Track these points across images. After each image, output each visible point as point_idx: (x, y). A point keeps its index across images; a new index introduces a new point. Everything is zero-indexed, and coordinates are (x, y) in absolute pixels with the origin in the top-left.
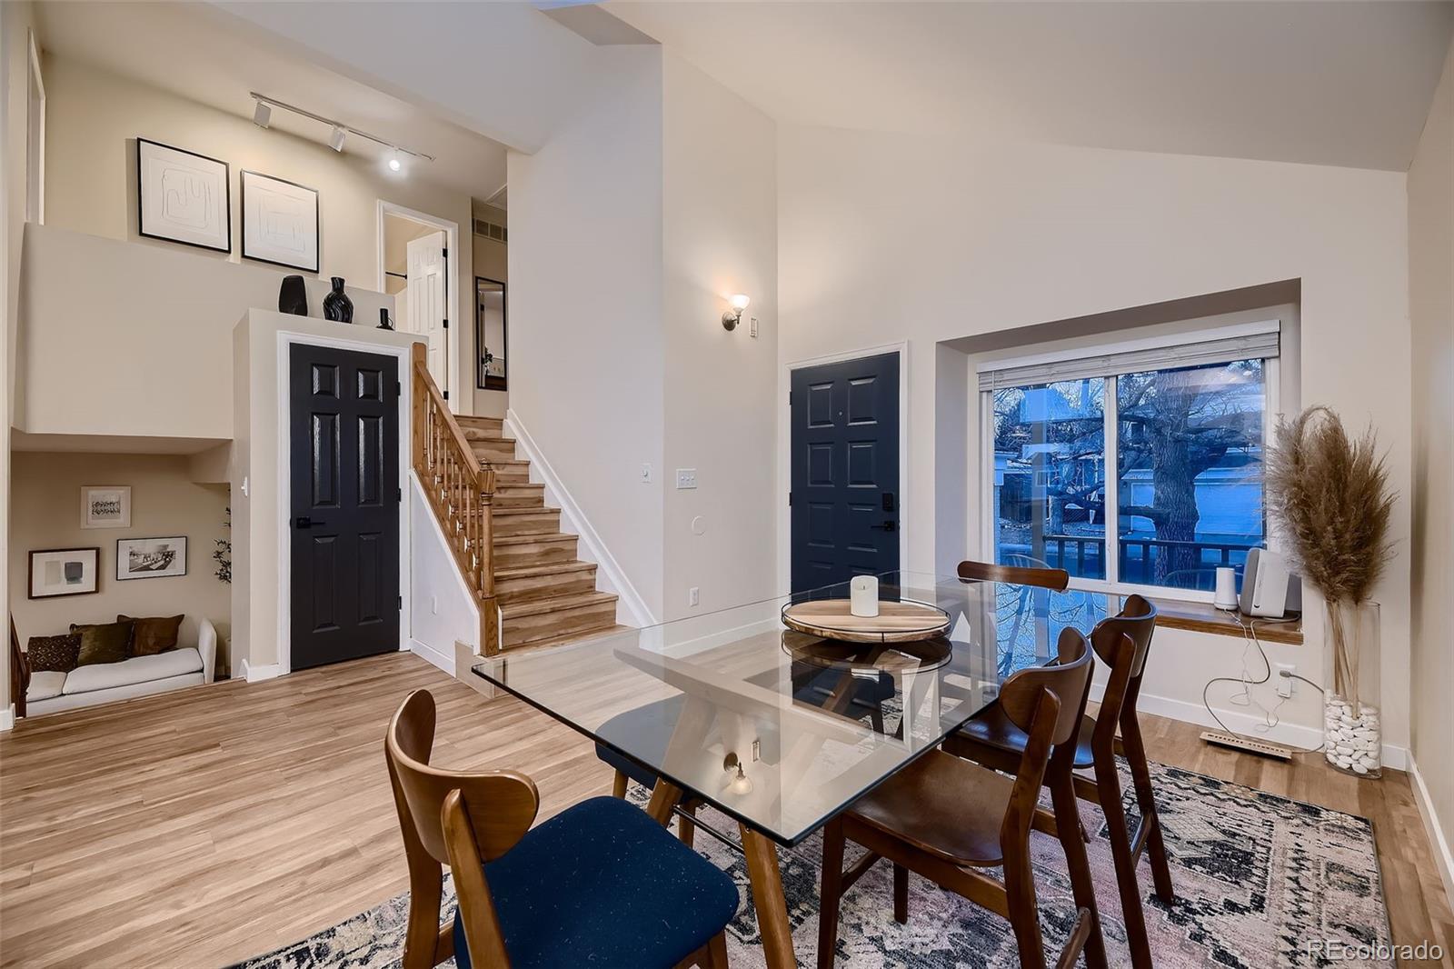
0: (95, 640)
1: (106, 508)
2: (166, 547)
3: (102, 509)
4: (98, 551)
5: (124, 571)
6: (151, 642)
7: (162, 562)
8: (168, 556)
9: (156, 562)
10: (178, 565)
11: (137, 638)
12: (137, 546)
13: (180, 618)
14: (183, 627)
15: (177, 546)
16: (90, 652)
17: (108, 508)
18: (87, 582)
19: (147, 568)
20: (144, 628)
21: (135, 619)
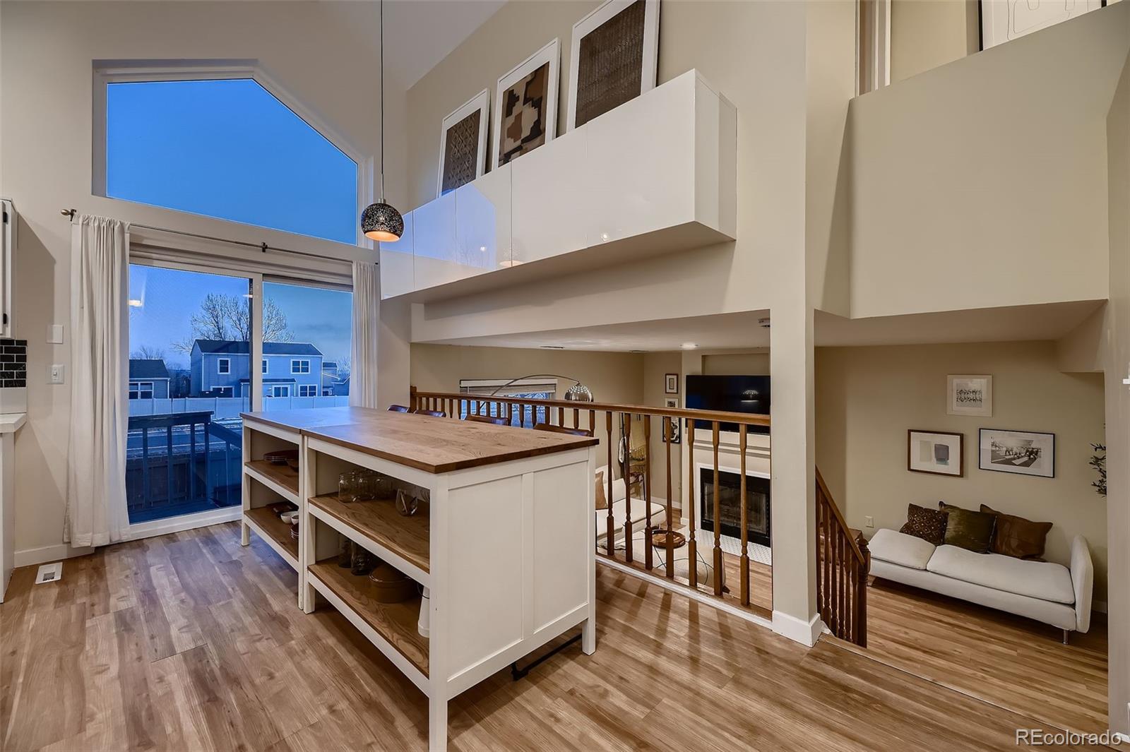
0: (959, 523)
1: (969, 396)
2: (1030, 442)
3: (965, 396)
4: (962, 436)
5: (986, 462)
6: (1014, 543)
7: (1026, 459)
8: (1033, 455)
9: (1019, 458)
10: (1044, 464)
11: (999, 532)
12: (999, 437)
13: (1048, 526)
14: (1050, 536)
15: (1043, 444)
16: (954, 533)
17: (971, 396)
18: (953, 466)
19: (1009, 462)
20: (1007, 526)
21: (998, 513)
